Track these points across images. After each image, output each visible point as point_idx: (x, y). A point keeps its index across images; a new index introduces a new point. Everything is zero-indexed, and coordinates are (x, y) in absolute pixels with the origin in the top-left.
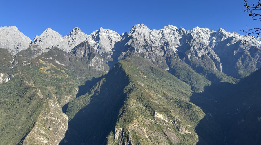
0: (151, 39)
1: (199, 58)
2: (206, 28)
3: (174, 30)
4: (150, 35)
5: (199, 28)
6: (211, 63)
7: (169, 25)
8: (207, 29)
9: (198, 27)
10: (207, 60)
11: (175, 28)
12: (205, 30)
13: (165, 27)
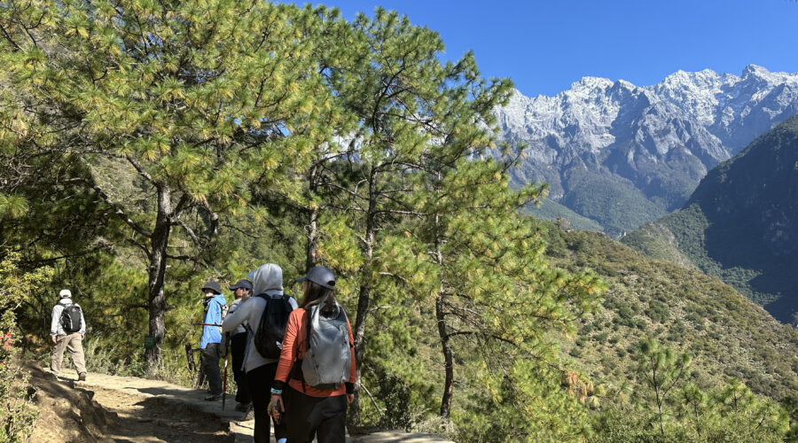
0: (529, 123)
1: (659, 157)
2: (707, 70)
3: (600, 90)
4: (528, 113)
5: (685, 74)
6: (690, 167)
7: (587, 79)
8: (710, 73)
9: (680, 72)
10: (680, 159)
11: (605, 83)
12: (703, 76)
13: (575, 85)
